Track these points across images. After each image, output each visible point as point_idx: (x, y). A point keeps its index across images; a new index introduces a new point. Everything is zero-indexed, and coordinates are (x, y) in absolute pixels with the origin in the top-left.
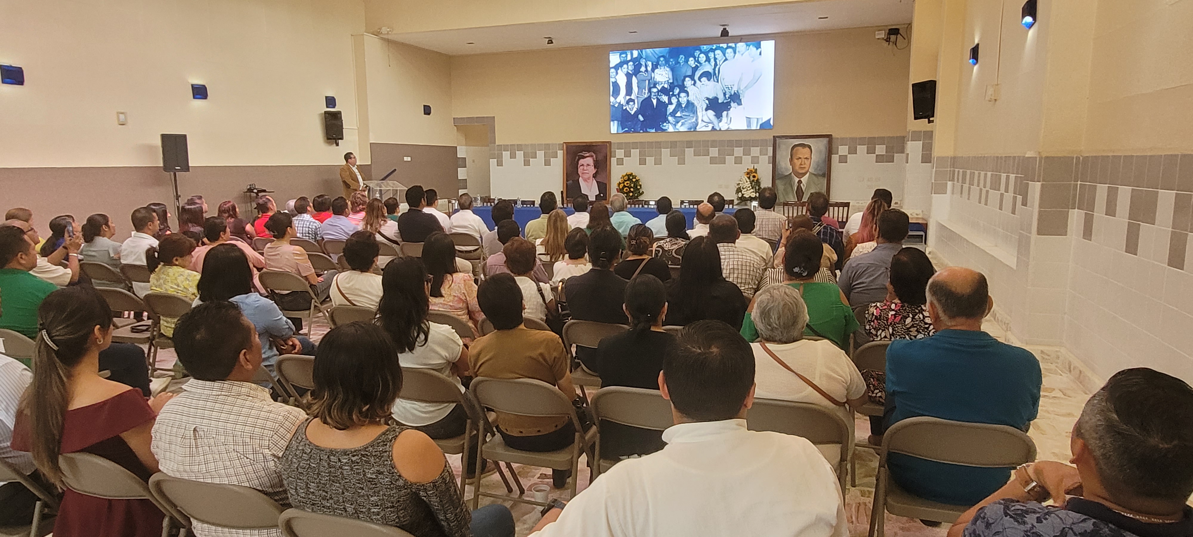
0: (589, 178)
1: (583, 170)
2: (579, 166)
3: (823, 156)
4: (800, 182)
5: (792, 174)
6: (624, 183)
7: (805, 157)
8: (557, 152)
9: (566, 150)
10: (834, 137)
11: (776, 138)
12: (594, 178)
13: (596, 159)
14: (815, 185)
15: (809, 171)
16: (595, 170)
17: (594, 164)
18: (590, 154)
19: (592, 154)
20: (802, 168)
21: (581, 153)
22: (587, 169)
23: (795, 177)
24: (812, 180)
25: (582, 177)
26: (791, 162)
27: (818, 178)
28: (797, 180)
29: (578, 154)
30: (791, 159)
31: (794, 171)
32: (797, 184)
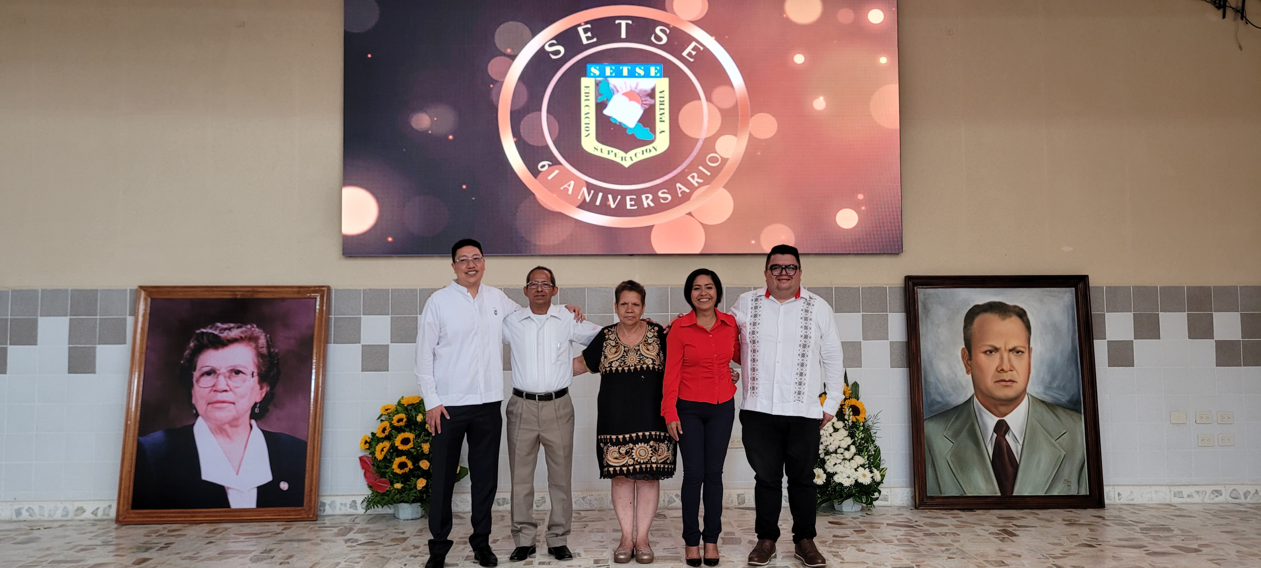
0: (233, 423)
1: (215, 389)
2: (196, 374)
3: (1068, 342)
4: (1002, 428)
5: (975, 398)
6: (388, 438)
7: (1010, 346)
8: (125, 319)
9: (148, 317)
10: (1092, 282)
11: (915, 285)
12: (253, 422)
13: (269, 352)
14: (1049, 437)
15: (1028, 391)
16: (261, 388)
17: (259, 367)
18: (244, 329)
19: (255, 330)
20: (1004, 381)
21: (211, 328)
22: (228, 385)
23: (985, 413)
24: (1039, 425)
25: (207, 419)
26: (969, 362)
27: (1057, 416)
28: (991, 421)
29: (198, 331)
30: (967, 352)
31: (981, 392)
32: (992, 434)
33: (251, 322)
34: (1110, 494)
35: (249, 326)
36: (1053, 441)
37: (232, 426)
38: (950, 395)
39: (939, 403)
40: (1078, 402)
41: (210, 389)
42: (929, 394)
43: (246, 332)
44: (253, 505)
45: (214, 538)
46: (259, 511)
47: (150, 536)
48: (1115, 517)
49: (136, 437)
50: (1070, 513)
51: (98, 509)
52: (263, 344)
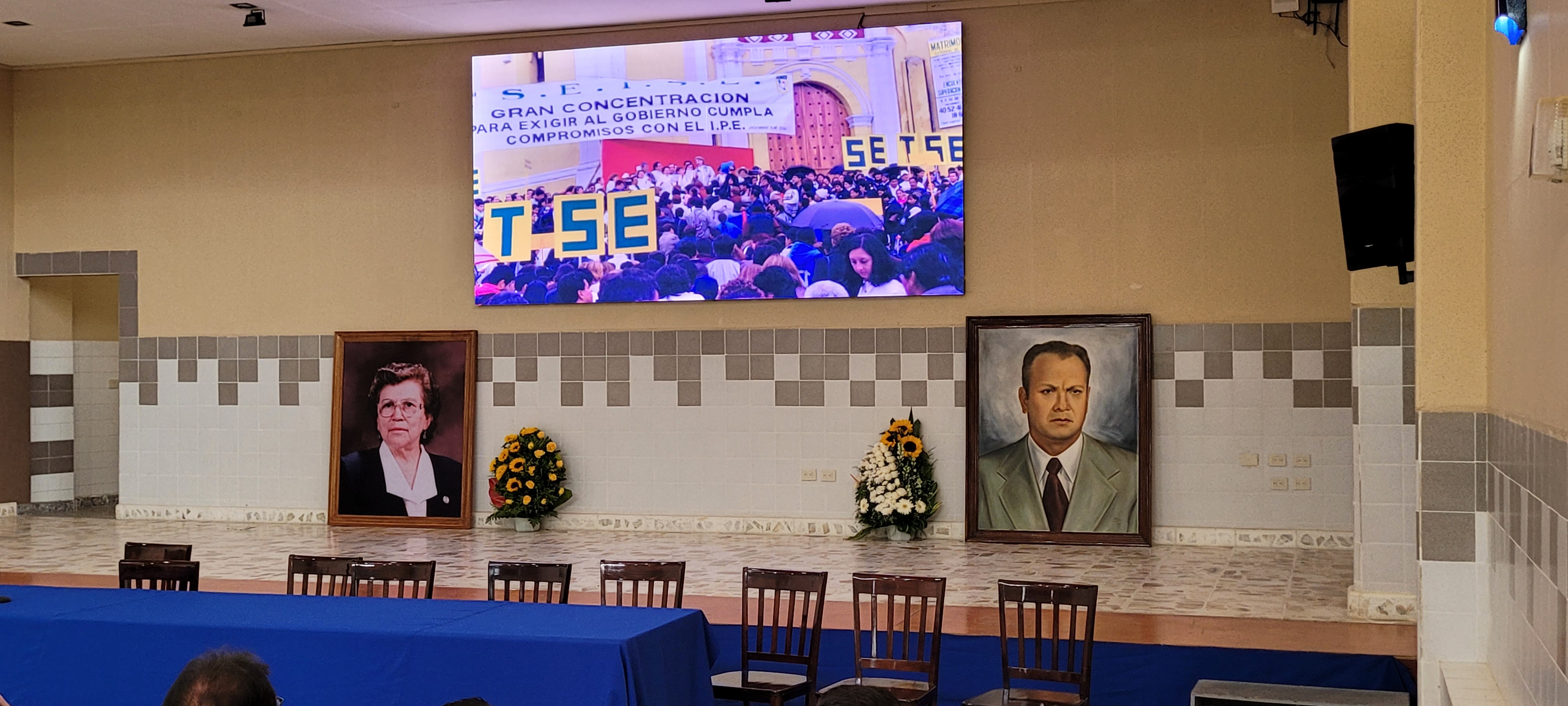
0: (408, 447)
1: (392, 420)
2: (380, 406)
3: (1125, 382)
4: (1055, 466)
5: (1030, 436)
6: (507, 462)
7: (1068, 386)
8: (318, 361)
9: (343, 358)
10: (1160, 321)
11: (975, 324)
12: (422, 448)
13: (432, 387)
14: (1102, 476)
15: (1083, 430)
16: (427, 418)
17: (424, 400)
18: (413, 368)
19: (419, 370)
20: (1060, 420)
21: (386, 367)
22: (402, 416)
23: (1038, 451)
24: (1091, 464)
25: (388, 443)
26: (1026, 402)
27: (1112, 457)
28: (1044, 459)
29: (379, 370)
30: (1024, 391)
31: (1037, 430)
32: (1045, 472)
33: (417, 362)
34: (1161, 535)
35: (416, 366)
36: (1105, 480)
37: (407, 449)
38: (1005, 433)
39: (994, 440)
40: (1134, 441)
41: (389, 418)
42: (984, 432)
43: (414, 370)
44: (424, 514)
52: (427, 381)
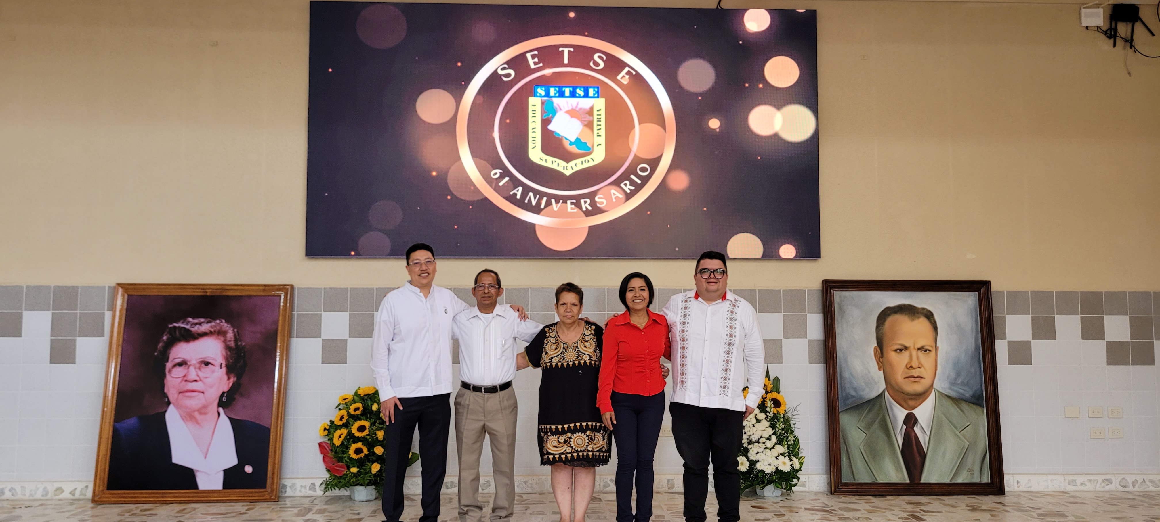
0: (202, 410)
1: (185, 379)
2: (169, 365)
3: (971, 342)
4: (911, 421)
5: (886, 393)
6: (346, 425)
7: (919, 346)
8: (103, 314)
9: (124, 312)
10: (994, 287)
11: (831, 288)
12: (221, 410)
13: (236, 345)
14: (954, 429)
15: (934, 386)
16: (229, 379)
17: (226, 359)
18: (213, 324)
19: (224, 325)
20: (913, 377)
21: (183, 323)
22: (198, 376)
23: (895, 406)
24: (944, 418)
25: (178, 407)
26: (881, 360)
27: (962, 410)
28: (901, 414)
29: (171, 326)
30: (879, 350)
31: (893, 388)
32: (902, 426)
33: (220, 318)
34: (1010, 482)
35: (218, 321)
36: (958, 433)
37: (201, 413)
38: (863, 390)
39: (853, 397)
40: (981, 396)
41: (181, 379)
42: (844, 389)
43: (215, 326)
44: (220, 486)
45: (183, 518)
46: (225, 492)
47: (124, 515)
48: (1014, 503)
49: (112, 423)
50: (973, 499)
51: (75, 489)
52: (231, 338)
